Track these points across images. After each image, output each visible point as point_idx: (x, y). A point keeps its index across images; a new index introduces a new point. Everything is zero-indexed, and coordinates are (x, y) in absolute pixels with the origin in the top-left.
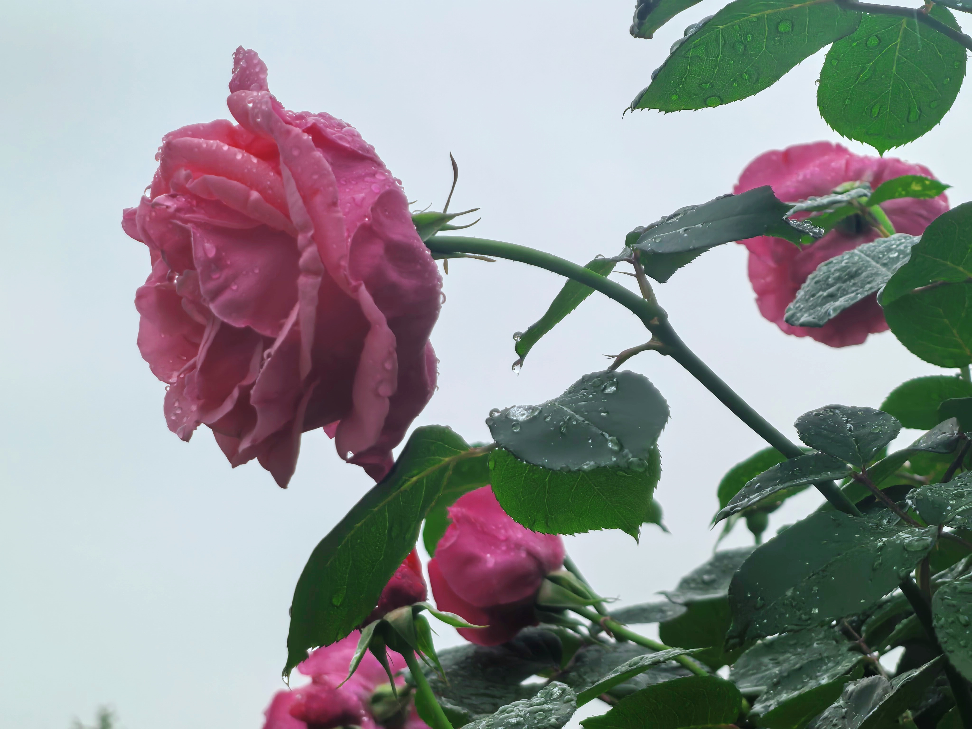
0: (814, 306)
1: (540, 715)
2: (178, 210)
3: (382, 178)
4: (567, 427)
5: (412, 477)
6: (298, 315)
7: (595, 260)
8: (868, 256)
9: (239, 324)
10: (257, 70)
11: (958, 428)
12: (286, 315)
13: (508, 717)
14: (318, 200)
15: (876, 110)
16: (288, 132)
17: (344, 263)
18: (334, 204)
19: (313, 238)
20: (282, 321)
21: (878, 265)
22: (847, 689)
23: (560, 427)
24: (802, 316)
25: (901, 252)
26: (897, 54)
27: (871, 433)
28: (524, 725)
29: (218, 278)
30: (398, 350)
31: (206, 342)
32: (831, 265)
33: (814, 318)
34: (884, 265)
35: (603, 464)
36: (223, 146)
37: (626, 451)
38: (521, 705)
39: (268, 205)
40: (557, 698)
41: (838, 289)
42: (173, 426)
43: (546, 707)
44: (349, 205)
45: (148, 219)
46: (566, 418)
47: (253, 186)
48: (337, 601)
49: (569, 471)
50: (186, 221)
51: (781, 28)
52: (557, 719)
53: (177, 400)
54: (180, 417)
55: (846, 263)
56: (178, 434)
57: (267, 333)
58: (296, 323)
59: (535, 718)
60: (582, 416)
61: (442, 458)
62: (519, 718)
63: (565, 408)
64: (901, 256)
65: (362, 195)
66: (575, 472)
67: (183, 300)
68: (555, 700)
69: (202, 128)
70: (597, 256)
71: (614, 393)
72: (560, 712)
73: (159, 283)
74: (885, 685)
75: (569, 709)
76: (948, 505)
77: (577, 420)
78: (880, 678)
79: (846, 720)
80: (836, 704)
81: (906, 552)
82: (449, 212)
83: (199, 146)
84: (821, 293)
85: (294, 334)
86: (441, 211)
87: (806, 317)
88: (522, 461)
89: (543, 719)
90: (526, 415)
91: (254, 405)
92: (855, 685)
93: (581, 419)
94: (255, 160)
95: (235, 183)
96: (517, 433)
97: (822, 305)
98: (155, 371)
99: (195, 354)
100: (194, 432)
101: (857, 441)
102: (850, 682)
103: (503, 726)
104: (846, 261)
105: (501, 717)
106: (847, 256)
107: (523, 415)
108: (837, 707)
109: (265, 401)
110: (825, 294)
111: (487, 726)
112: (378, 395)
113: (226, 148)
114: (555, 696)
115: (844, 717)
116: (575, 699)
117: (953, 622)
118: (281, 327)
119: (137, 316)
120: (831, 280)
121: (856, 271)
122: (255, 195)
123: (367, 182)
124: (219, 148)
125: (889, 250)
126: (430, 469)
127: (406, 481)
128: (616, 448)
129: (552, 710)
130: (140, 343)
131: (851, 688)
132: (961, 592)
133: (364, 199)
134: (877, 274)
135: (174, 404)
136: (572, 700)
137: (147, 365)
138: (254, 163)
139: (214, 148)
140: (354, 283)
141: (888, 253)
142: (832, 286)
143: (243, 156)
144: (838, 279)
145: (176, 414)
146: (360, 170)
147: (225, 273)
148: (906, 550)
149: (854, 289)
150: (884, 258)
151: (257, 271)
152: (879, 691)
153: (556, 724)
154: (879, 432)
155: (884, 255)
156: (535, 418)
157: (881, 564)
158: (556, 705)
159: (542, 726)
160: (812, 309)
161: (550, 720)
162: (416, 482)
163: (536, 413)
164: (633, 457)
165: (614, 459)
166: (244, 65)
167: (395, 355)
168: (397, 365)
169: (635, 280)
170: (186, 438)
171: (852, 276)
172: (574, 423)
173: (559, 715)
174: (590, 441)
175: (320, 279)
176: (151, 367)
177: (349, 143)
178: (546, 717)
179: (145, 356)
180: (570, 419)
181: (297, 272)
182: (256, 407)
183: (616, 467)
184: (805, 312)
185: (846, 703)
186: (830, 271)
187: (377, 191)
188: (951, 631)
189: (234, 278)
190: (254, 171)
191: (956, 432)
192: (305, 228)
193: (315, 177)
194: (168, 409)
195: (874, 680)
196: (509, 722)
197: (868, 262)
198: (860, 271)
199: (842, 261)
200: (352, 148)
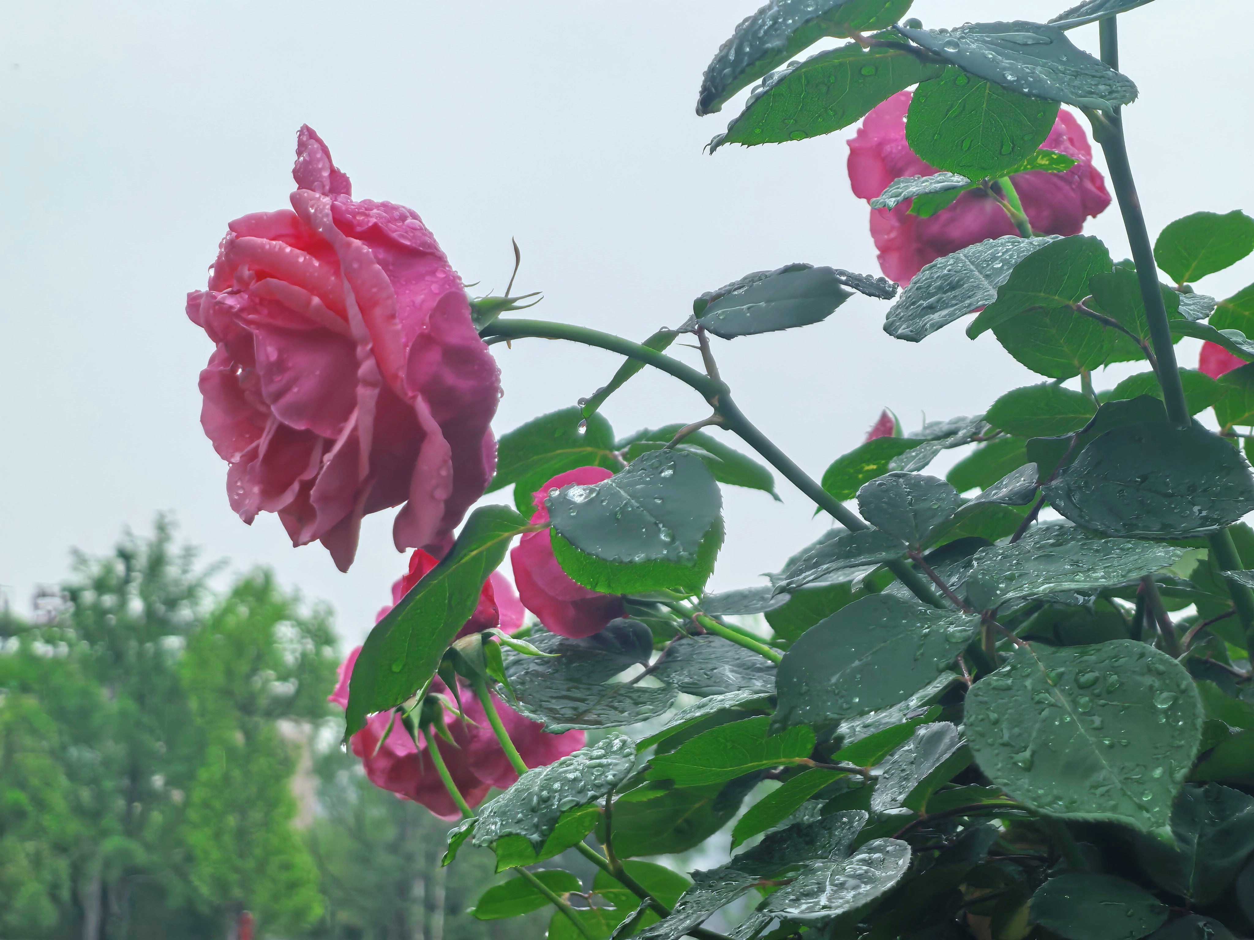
0: (912, 317)
1: (598, 771)
2: (242, 310)
3: (442, 276)
4: (622, 513)
5: (472, 551)
6: (357, 421)
7: (660, 331)
8: (972, 263)
9: (300, 426)
10: (320, 166)
11: (1037, 476)
12: (345, 418)
13: (565, 772)
14: (378, 312)
15: (966, 145)
16: (349, 245)
17: (402, 374)
18: (393, 316)
19: (372, 350)
20: (342, 425)
21: (981, 277)
22: (919, 732)
23: (616, 513)
24: (900, 326)
25: (1005, 262)
26: (987, 91)
27: (930, 509)
28: (581, 780)
29: (280, 381)
30: (453, 458)
31: (269, 432)
32: (935, 270)
33: (911, 331)
34: (987, 277)
35: (654, 557)
36: (286, 247)
37: (677, 543)
38: (582, 756)
39: (330, 313)
40: (617, 751)
41: (938, 301)
42: (236, 506)
43: (604, 761)
44: (408, 308)
45: (211, 312)
46: (622, 503)
47: (313, 289)
48: (396, 668)
49: (621, 562)
50: (249, 322)
51: (864, 71)
52: (614, 775)
53: (240, 479)
54: (243, 497)
55: (949, 271)
56: (240, 516)
57: (327, 434)
58: (355, 429)
59: (593, 774)
60: (637, 501)
61: (501, 533)
62: (578, 774)
63: (622, 492)
64: (1005, 267)
65: (422, 297)
66: (626, 564)
67: (247, 393)
68: (614, 753)
69: (265, 217)
70: (662, 328)
71: (672, 476)
72: (619, 768)
73: (222, 368)
74: (953, 735)
75: (627, 765)
76: (998, 589)
77: (632, 506)
78: (949, 726)
79: (914, 766)
80: (906, 748)
81: (947, 642)
82: (510, 296)
83: (262, 246)
84: (921, 302)
85: (353, 442)
86: (503, 295)
87: (904, 329)
88: (577, 547)
89: (601, 775)
90: (584, 496)
91: (313, 504)
92: (926, 729)
93: (637, 505)
94: (317, 264)
95: (296, 288)
96: (574, 517)
97: (921, 316)
98: (218, 449)
99: (259, 437)
100: (256, 516)
101: (915, 516)
102: (922, 725)
103: (560, 781)
104: (949, 267)
105: (561, 770)
106: (951, 262)
107: (581, 495)
108: (908, 751)
109: (324, 498)
110: (925, 304)
111: (545, 780)
112: (432, 497)
113: (288, 249)
114: (615, 748)
115: (912, 763)
116: (634, 752)
117: (982, 720)
118: (340, 431)
119: (200, 397)
120: (932, 290)
121: (958, 281)
122: (316, 300)
123: (428, 281)
124: (282, 249)
125: (994, 258)
126: (489, 544)
127: (465, 555)
128: (668, 540)
129: (610, 765)
130: (203, 421)
131: (922, 732)
132: (994, 689)
133: (423, 301)
134: (978, 287)
135: (236, 482)
136: (631, 754)
137: (210, 442)
138: (314, 266)
139: (277, 249)
140: (410, 394)
141: (992, 262)
142: (933, 295)
143: (305, 258)
144: (940, 289)
145: (238, 494)
146: (421, 267)
147: (288, 376)
148: (948, 641)
149: (954, 302)
150: (988, 269)
151: (318, 373)
152: (947, 740)
153: (612, 781)
154: (938, 507)
155: (988, 265)
156: (592, 500)
157: (922, 654)
158: (615, 759)
159: (598, 783)
160: (911, 320)
161: (607, 777)
162: (475, 556)
163: (594, 495)
164: (684, 550)
165: (665, 552)
166: (307, 159)
167: (450, 462)
168: (452, 471)
169: (699, 352)
170: (249, 521)
171: (953, 287)
172: (630, 509)
173: (617, 771)
174: (644, 530)
175: (377, 391)
176: (214, 445)
177: (410, 240)
178: (603, 773)
179: (209, 433)
180: (626, 504)
181: (355, 382)
182: (315, 506)
183: (667, 559)
184: (905, 321)
185: (917, 748)
186: (932, 278)
187: (437, 291)
188: (979, 729)
189: (295, 381)
190: (316, 274)
191: (1035, 481)
192: (364, 342)
193: (375, 290)
194: (231, 487)
195: (944, 727)
196: (566, 777)
197: (972, 271)
198: (962, 283)
199: (945, 266)
200: (414, 245)
